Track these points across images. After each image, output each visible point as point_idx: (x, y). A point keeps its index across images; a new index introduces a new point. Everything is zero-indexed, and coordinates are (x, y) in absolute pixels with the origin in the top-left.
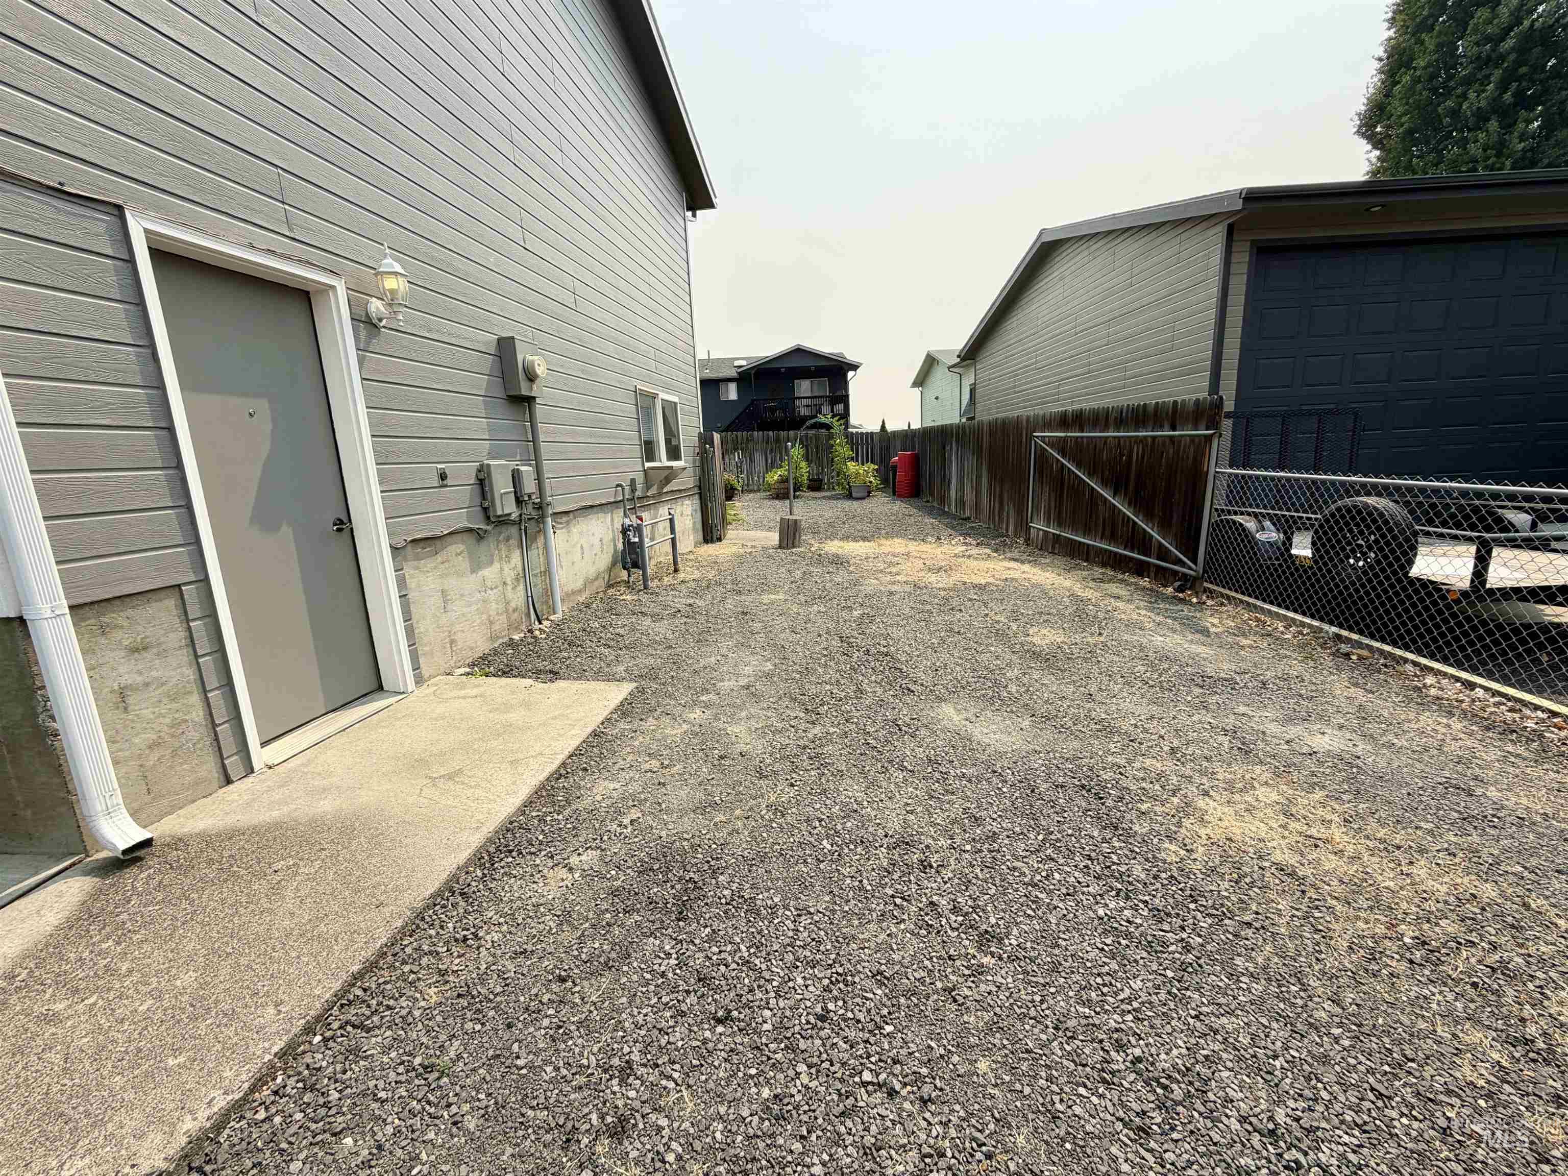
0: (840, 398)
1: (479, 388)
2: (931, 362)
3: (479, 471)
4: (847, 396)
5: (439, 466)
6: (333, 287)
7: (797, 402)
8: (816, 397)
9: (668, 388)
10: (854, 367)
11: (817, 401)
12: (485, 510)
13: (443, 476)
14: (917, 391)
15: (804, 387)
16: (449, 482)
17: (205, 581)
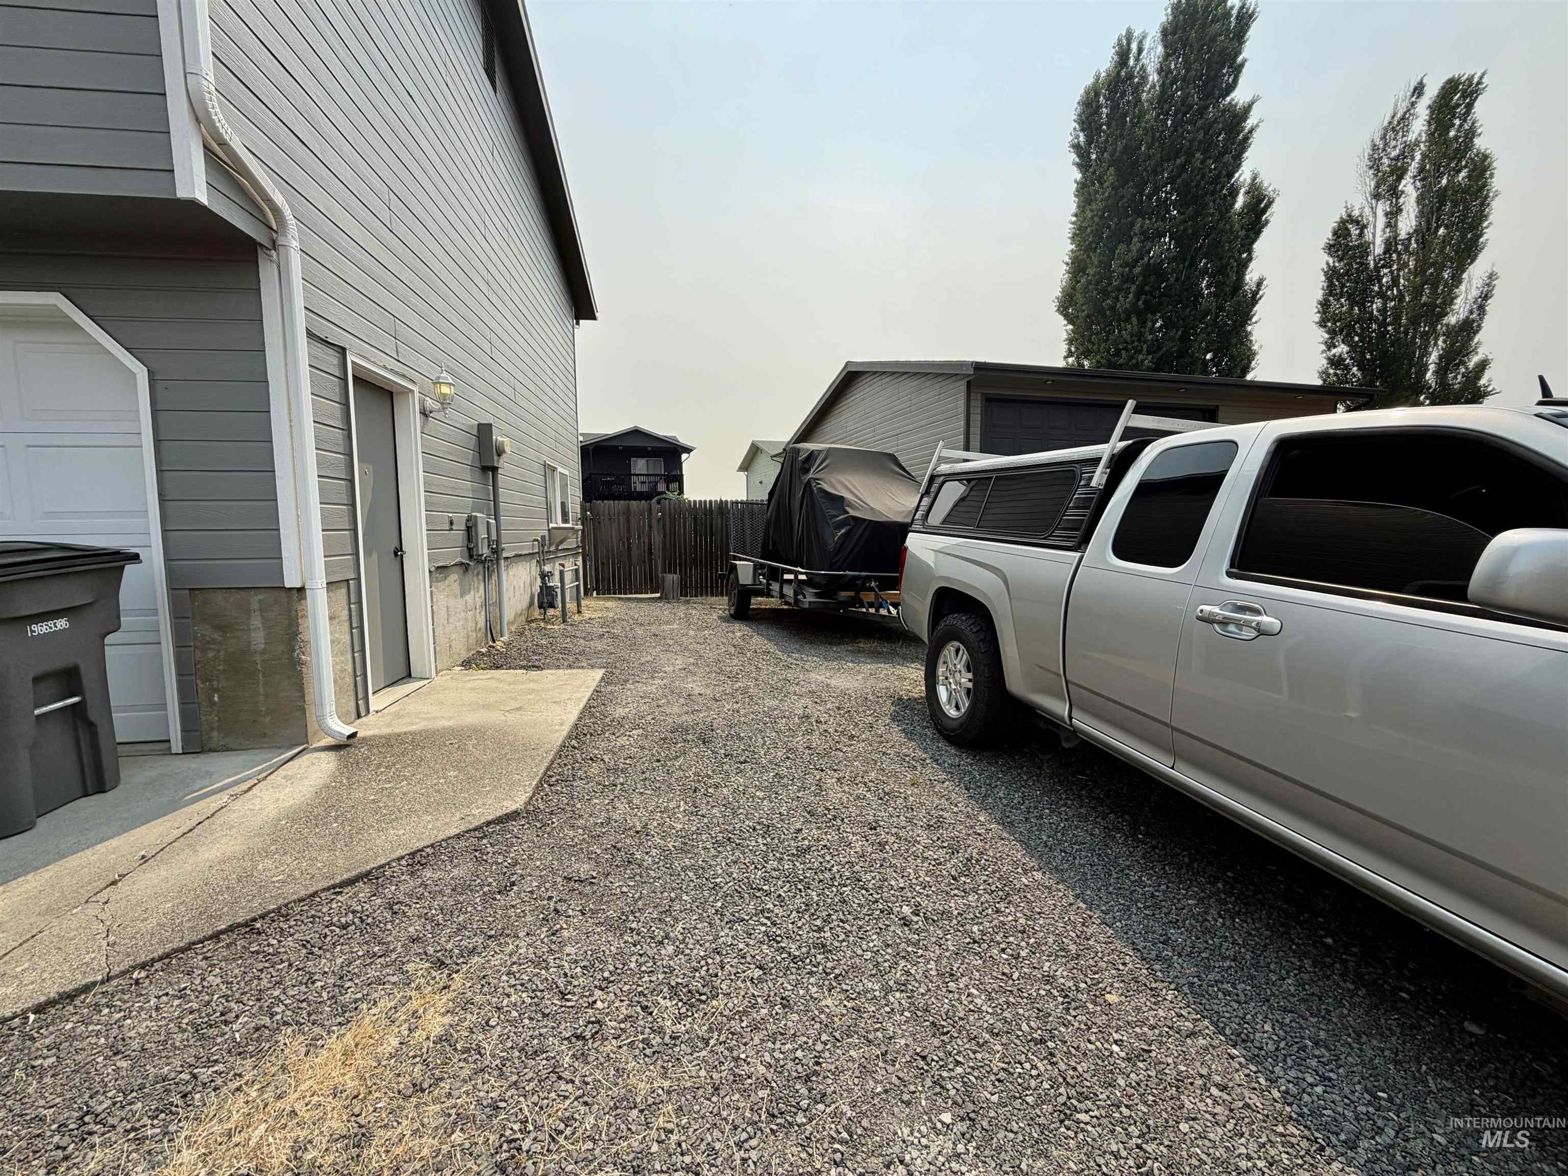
0: (676, 479)
1: (468, 460)
2: (755, 451)
3: (468, 521)
4: (682, 476)
5: (450, 515)
6: (412, 391)
7: (633, 479)
8: (652, 475)
9: (564, 465)
10: (688, 450)
11: (652, 479)
12: (470, 549)
13: (451, 523)
14: (743, 475)
15: (640, 466)
16: (454, 527)
17: (358, 579)
